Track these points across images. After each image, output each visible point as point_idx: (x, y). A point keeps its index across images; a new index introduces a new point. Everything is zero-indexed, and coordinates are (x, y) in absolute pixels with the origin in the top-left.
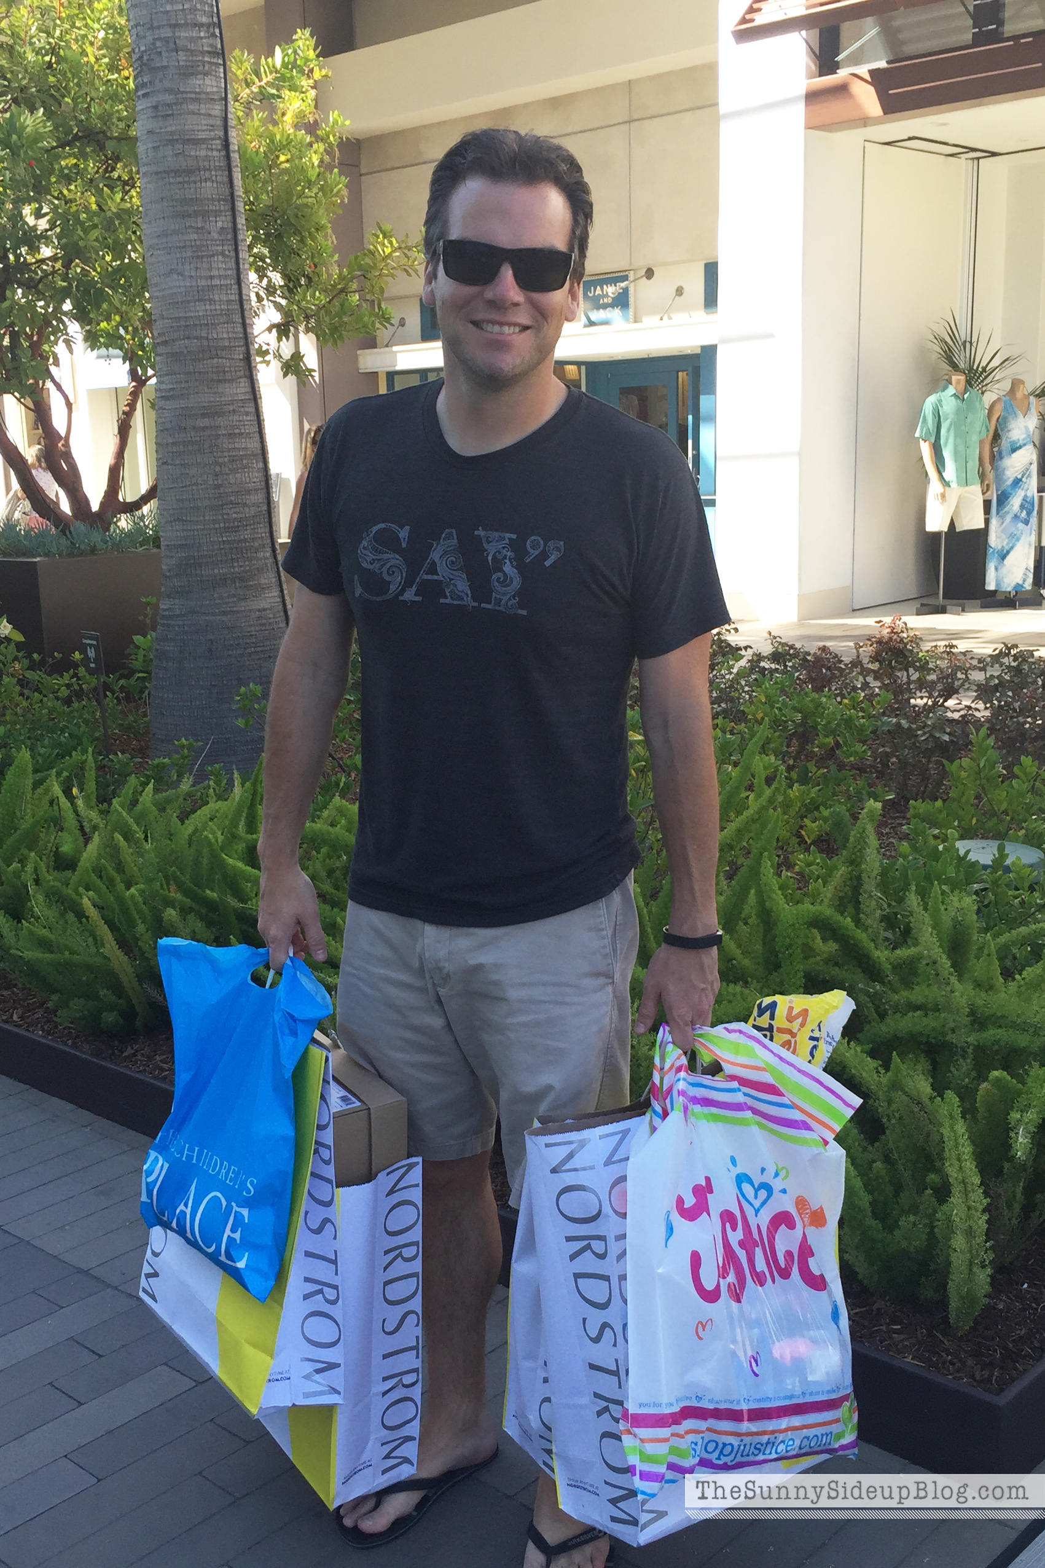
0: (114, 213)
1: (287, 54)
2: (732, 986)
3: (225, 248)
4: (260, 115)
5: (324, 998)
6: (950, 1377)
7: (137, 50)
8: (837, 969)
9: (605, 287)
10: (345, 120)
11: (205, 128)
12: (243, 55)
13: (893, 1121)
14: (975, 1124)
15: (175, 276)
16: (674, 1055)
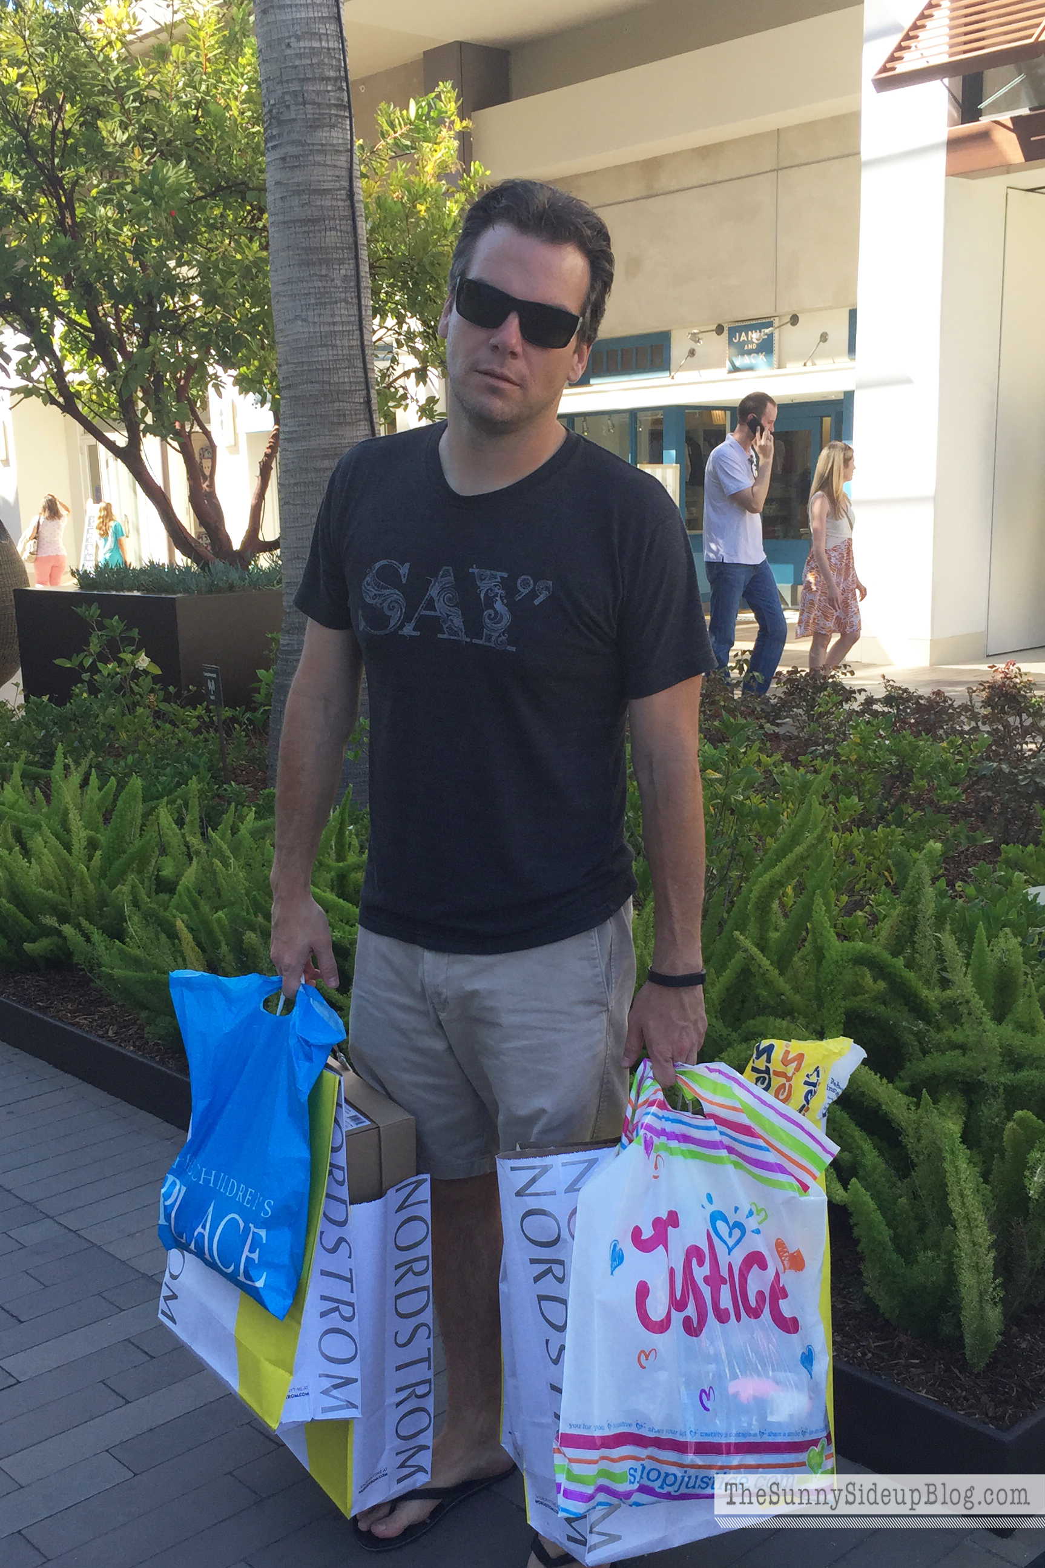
0: (250, 262)
1: (421, 107)
2: (779, 1020)
3: (348, 295)
4: (404, 166)
5: (337, 1023)
6: (962, 1413)
7: (267, 104)
8: (883, 1007)
9: (750, 333)
10: (485, 171)
11: (330, 178)
12: (389, 107)
13: (921, 1158)
14: (1003, 1163)
15: (299, 323)
16: (652, 1090)
